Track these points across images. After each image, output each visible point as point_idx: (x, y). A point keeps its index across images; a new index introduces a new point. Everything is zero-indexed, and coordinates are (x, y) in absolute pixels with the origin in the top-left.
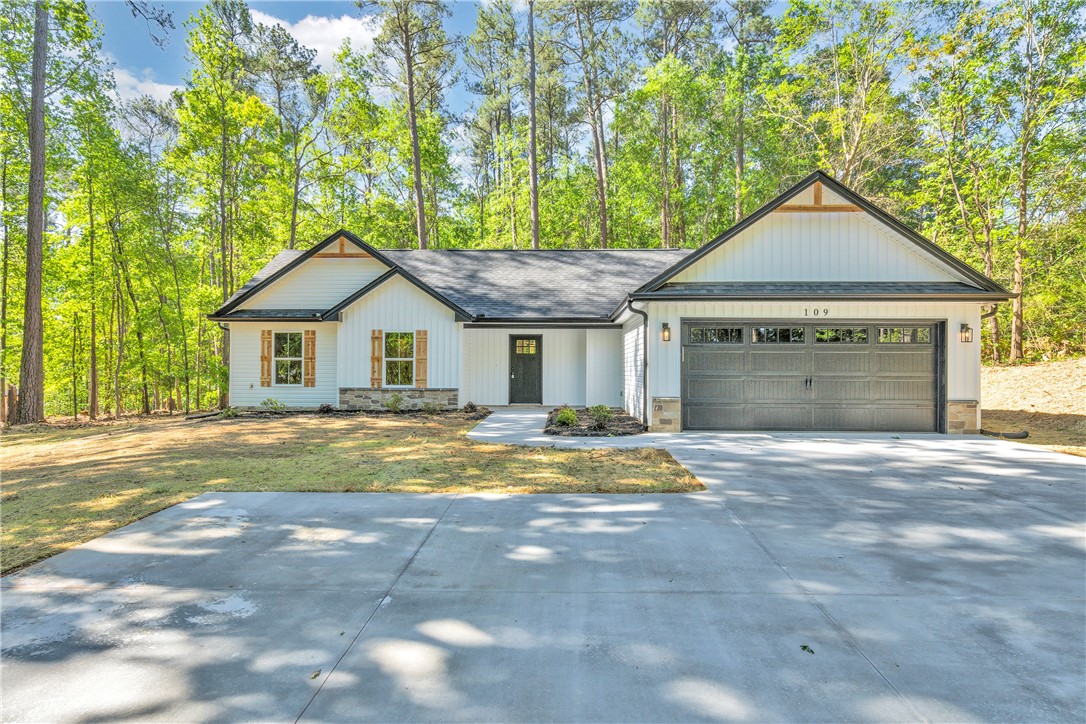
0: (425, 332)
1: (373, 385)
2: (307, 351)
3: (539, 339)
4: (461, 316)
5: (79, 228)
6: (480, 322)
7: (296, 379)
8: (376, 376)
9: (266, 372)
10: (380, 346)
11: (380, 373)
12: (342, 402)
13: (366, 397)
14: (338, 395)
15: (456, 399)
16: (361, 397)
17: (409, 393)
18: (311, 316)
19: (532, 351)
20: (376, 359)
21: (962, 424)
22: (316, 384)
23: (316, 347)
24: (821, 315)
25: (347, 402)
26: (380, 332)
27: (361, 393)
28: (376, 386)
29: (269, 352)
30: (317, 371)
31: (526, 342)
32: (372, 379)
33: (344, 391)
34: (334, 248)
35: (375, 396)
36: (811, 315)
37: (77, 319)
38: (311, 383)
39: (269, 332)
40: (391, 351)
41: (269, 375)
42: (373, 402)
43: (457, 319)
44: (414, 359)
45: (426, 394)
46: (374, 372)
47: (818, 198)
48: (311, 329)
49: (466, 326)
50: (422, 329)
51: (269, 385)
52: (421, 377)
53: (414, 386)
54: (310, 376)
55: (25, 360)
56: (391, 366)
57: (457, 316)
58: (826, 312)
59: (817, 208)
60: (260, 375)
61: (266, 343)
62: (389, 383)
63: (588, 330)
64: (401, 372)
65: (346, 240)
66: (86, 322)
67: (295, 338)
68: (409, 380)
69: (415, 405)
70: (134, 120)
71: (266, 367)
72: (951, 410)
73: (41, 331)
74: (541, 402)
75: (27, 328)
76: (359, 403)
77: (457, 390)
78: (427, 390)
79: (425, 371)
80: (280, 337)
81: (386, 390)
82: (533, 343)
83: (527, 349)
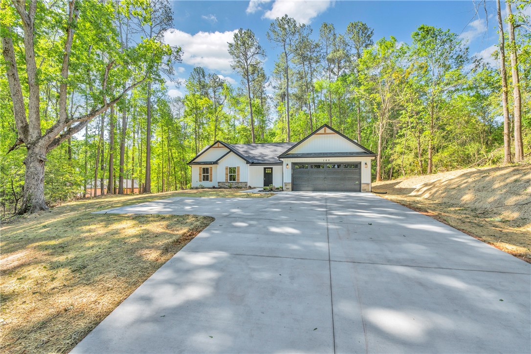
0: (239, 167)
1: (226, 181)
2: (210, 172)
3: (272, 168)
4: (248, 162)
5: (160, 139)
6: (253, 164)
7: (207, 180)
10: (228, 171)
11: (228, 178)
12: (218, 186)
14: (217, 184)
15: (246, 185)
17: (235, 183)
18: (210, 163)
19: (270, 172)
20: (227, 174)
21: (365, 190)
22: (213, 181)
23: (212, 171)
24: (328, 161)
25: (220, 186)
26: (228, 167)
27: (223, 183)
29: (201, 173)
30: (212, 178)
31: (268, 169)
33: (219, 183)
34: (216, 145)
35: (226, 184)
36: (325, 161)
37: (159, 165)
38: (211, 181)
39: (201, 168)
40: (231, 172)
41: (201, 179)
42: (226, 186)
43: (247, 163)
44: (236, 174)
46: (226, 178)
47: (325, 131)
48: (211, 167)
49: (250, 165)
51: (201, 181)
52: (238, 179)
53: (236, 181)
55: (146, 176)
56: (231, 176)
58: (329, 160)
59: (325, 133)
60: (199, 179)
61: (200, 170)
62: (230, 181)
64: (232, 178)
65: (219, 143)
66: (161, 166)
67: (207, 169)
68: (234, 180)
69: (237, 186)
70: (175, 104)
71: (200, 177)
72: (362, 186)
73: (150, 168)
75: (147, 167)
76: (223, 186)
77: (247, 182)
78: (240, 182)
79: (239, 177)
80: (204, 169)
81: (229, 183)
82: (270, 169)
83: (268, 171)
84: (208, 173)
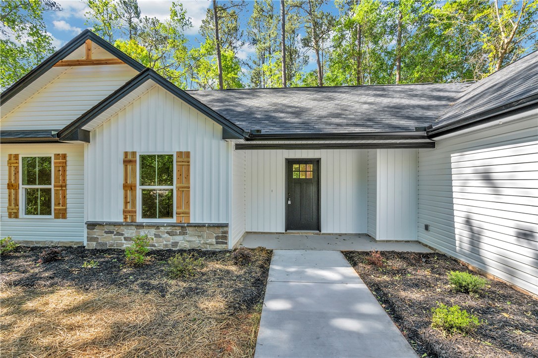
0: (188, 154)
1: (126, 218)
2: (57, 178)
3: (317, 162)
7: (46, 209)
8: (129, 207)
9: (13, 202)
10: (134, 171)
11: (134, 205)
12: (90, 239)
13: (118, 234)
14: (86, 230)
15: (226, 238)
16: (112, 232)
17: (169, 229)
19: (310, 175)
22: (68, 215)
23: (68, 173)
25: (95, 239)
26: (134, 153)
27: (111, 228)
28: (129, 220)
29: (16, 179)
30: (68, 201)
31: (302, 167)
32: (124, 212)
33: (92, 226)
34: (79, 54)
35: (130, 232)
38: (62, 214)
39: (16, 156)
40: (147, 177)
41: (17, 204)
42: (126, 239)
43: (226, 136)
44: (174, 187)
45: (189, 230)
46: (126, 203)
48: (61, 152)
49: (239, 147)
50: (183, 150)
51: (16, 217)
52: (183, 210)
53: (174, 220)
54: (61, 207)
56: (147, 196)
57: (224, 131)
60: (7, 205)
61: (13, 169)
62: (144, 216)
63: (378, 150)
65: (93, 45)
67: (44, 163)
69: (175, 244)
71: (13, 196)
74: (318, 228)
76: (109, 240)
77: (226, 225)
78: (190, 225)
79: (188, 203)
80: (30, 163)
81: (140, 226)
82: (310, 167)
83: (303, 173)
84: (50, 184)
